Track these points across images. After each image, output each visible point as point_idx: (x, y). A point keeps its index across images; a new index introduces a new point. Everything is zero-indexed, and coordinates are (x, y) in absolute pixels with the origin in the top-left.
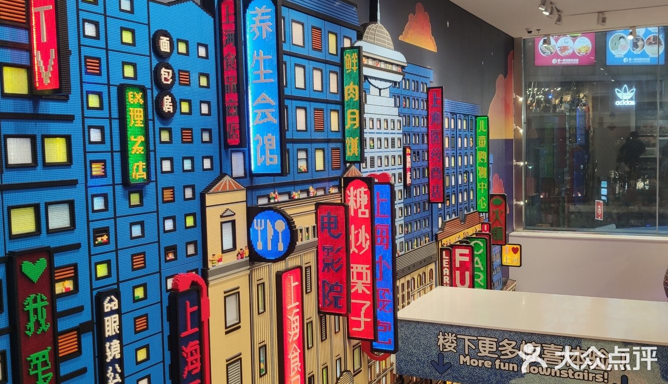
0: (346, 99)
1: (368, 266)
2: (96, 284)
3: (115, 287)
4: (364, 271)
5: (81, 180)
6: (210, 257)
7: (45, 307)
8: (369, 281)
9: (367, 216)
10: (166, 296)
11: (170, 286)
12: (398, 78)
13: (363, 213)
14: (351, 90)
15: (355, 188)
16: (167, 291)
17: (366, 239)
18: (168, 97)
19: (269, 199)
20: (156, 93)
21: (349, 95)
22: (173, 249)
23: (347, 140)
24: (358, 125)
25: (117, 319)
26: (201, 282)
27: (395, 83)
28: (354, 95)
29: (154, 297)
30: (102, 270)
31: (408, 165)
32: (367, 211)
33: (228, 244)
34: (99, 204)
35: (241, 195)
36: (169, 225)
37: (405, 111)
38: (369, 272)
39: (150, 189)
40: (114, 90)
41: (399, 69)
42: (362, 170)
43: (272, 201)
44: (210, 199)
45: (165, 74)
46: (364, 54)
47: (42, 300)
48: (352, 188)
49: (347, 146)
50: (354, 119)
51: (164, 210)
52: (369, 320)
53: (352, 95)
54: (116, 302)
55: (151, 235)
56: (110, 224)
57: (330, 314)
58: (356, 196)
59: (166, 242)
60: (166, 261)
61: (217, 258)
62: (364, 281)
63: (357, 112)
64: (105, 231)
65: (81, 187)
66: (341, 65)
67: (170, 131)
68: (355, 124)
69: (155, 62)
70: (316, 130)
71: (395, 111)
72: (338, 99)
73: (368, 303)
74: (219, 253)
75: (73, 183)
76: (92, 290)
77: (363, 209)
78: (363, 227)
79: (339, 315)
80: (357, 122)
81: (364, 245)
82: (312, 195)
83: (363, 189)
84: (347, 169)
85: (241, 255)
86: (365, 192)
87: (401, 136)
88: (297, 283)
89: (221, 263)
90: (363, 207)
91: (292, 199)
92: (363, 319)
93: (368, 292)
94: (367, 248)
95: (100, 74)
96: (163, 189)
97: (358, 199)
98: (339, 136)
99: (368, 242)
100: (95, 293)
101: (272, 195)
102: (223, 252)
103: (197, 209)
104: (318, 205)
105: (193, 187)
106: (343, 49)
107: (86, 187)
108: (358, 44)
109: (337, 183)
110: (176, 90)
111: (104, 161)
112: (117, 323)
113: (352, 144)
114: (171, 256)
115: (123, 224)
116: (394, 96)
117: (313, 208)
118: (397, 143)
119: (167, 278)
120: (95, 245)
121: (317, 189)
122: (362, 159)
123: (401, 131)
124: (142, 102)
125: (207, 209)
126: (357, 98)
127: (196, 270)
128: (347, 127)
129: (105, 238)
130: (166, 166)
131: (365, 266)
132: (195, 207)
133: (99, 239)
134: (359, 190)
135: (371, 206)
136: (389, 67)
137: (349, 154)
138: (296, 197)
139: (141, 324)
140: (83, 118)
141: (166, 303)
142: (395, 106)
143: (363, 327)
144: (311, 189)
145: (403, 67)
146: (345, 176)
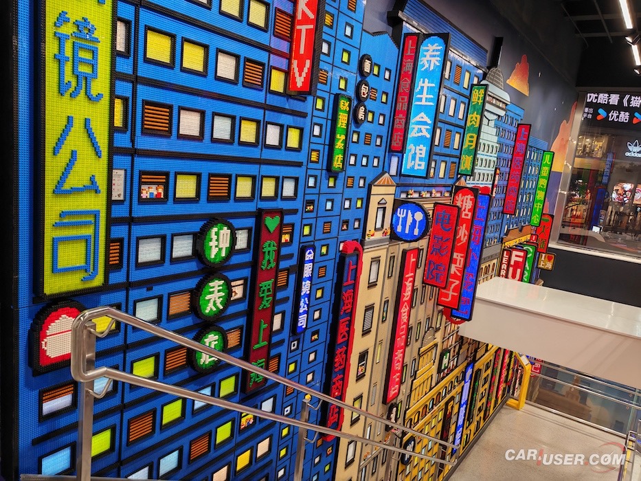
0: (469, 124)
1: (462, 255)
2: (303, 240)
3: (312, 243)
4: (459, 258)
5: (305, 164)
6: (367, 232)
7: (275, 251)
8: (461, 266)
9: (469, 217)
10: (338, 254)
11: (341, 248)
12: (502, 113)
13: (466, 215)
14: (474, 119)
15: (463, 195)
16: (339, 251)
17: (465, 235)
18: (363, 108)
19: (408, 195)
20: (356, 103)
21: (471, 122)
22: (346, 222)
23: (463, 157)
24: (474, 146)
25: (311, 267)
26: (360, 247)
27: (499, 116)
28: (476, 122)
29: (332, 255)
30: (306, 230)
31: (496, 182)
32: (470, 214)
33: (379, 225)
34: (311, 182)
35: (392, 190)
36: (347, 204)
37: (502, 140)
38: (462, 259)
39: (341, 176)
40: (332, 97)
41: (504, 106)
42: (467, 182)
43: (409, 196)
44: (374, 190)
45: (364, 89)
46: (489, 93)
47: (274, 246)
48: (460, 195)
49: (462, 162)
50: (472, 142)
51: (348, 193)
52: (456, 294)
53: (473, 122)
54: (313, 254)
55: (337, 210)
56: (315, 197)
57: (428, 285)
58: (463, 201)
59: (344, 217)
60: (342, 230)
61: (371, 233)
62: (458, 265)
63: (475, 136)
64: (311, 202)
65: (304, 168)
66: (469, 98)
67: (358, 134)
68: (472, 146)
69: (359, 79)
70: (445, 147)
71: (495, 139)
72: (462, 123)
73: (457, 282)
74: (373, 230)
75: (299, 165)
76: (300, 243)
77: (467, 212)
78: (464, 225)
79: (434, 286)
80: (474, 144)
81: (462, 239)
82: (433, 195)
83: (469, 197)
84: (458, 179)
85: (385, 233)
86: (471, 199)
87: (495, 159)
88: (414, 260)
89: (373, 237)
90: (467, 210)
91: (421, 196)
92: (451, 293)
93: (459, 274)
94: (465, 241)
95: (326, 84)
96: (349, 177)
97: (464, 204)
98: (457, 153)
99: (466, 237)
100: (301, 245)
101: (410, 192)
102: (375, 229)
103: (364, 195)
104: (436, 204)
105: (365, 179)
106: (473, 85)
107: (307, 169)
108: (484, 82)
109: (450, 189)
110: (369, 103)
111: (319, 151)
112: (311, 269)
113: (466, 162)
114: (345, 227)
115: (323, 198)
116: (496, 126)
117: (432, 205)
118: (492, 164)
119: (341, 242)
120: (306, 212)
121: (437, 192)
122: (472, 174)
123: (496, 156)
124: (348, 109)
125: (372, 197)
126: (477, 125)
127: (357, 240)
128: (464, 147)
129: (312, 207)
130: (353, 159)
131: (460, 255)
133: (308, 208)
134: (466, 197)
135: (474, 210)
136: (498, 103)
137: (462, 168)
138: (424, 196)
139: (322, 271)
140: (312, 116)
141: (337, 260)
142: (496, 135)
143: (450, 299)
144: (434, 191)
145: (506, 105)
146: (457, 184)
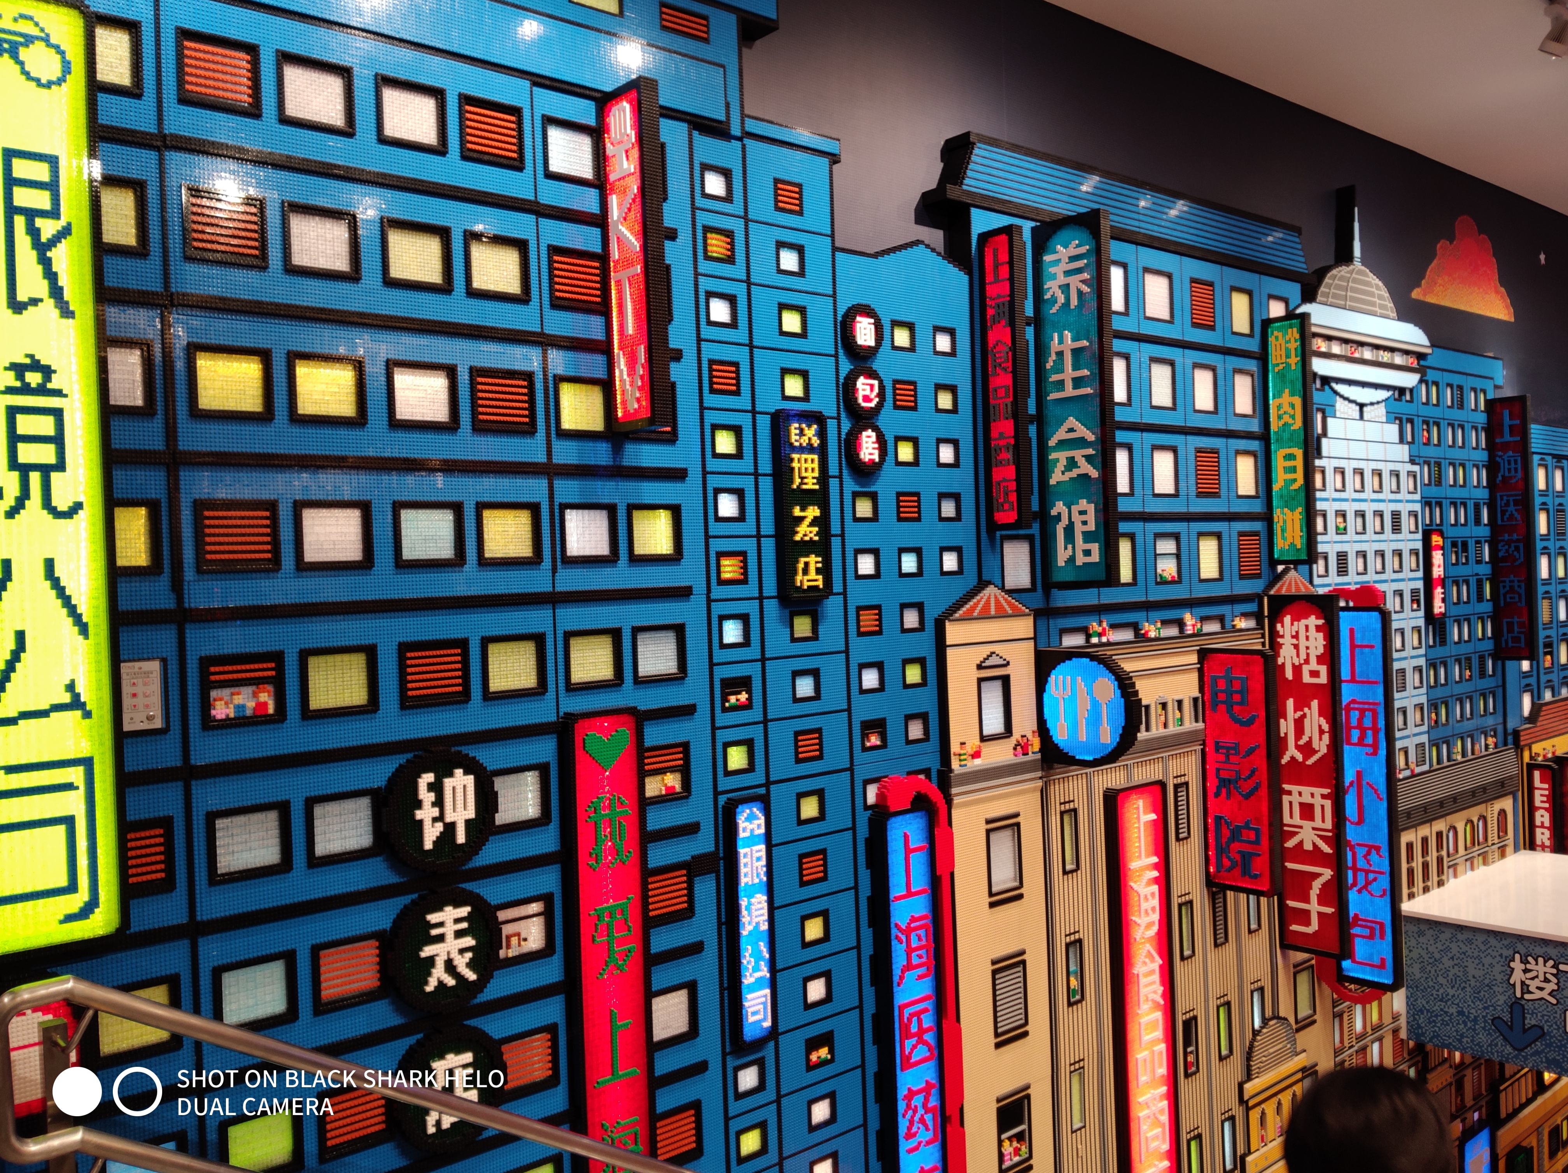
0: (1274, 428)
1: (1326, 791)
2: (724, 783)
3: (762, 791)
4: (1318, 802)
5: (699, 587)
6: (955, 748)
7: (626, 818)
8: (1329, 825)
9: (1323, 679)
10: (863, 818)
11: (871, 799)
12: (1409, 380)
13: (1314, 674)
14: (1286, 408)
15: (1296, 619)
16: (867, 807)
17: (1321, 732)
18: (869, 432)
19: (1088, 637)
20: (846, 426)
21: (1280, 417)
22: (878, 725)
23: (1277, 513)
24: (1300, 481)
25: (763, 854)
26: (936, 796)
27: (1402, 391)
28: (1293, 417)
29: (839, 816)
30: (737, 758)
31: (1438, 572)
32: (1323, 670)
33: (994, 723)
34: (732, 632)
35: (1024, 626)
36: (870, 679)
37: (1431, 452)
38: (1328, 804)
39: (833, 606)
40: (764, 422)
41: (1411, 361)
42: (1317, 581)
43: (1095, 640)
44: (954, 632)
45: (864, 387)
46: (1314, 329)
47: (621, 805)
48: (1287, 619)
49: (1277, 528)
50: (1294, 470)
51: (862, 649)
52: (1329, 910)
53: (1286, 418)
54: (762, 821)
55: (834, 696)
56: (753, 670)
57: (1237, 889)
58: (1296, 636)
59: (864, 711)
60: (865, 749)
61: (970, 749)
62: (1318, 823)
63: (1299, 453)
64: (744, 683)
65: (698, 600)
66: (1263, 357)
67: (873, 497)
68: (1295, 480)
69: (846, 366)
70: (1200, 495)
71: (1403, 452)
72: (1255, 426)
73: (1327, 874)
74: (974, 742)
75: (684, 593)
76: (716, 793)
77: (1314, 665)
78: (1315, 704)
79: (1259, 894)
80: (1300, 476)
81: (1315, 745)
82: (1189, 630)
83: (1313, 621)
84: (1277, 578)
85: (1023, 747)
86: (1318, 628)
87: (1417, 507)
88: (1153, 816)
89: (977, 762)
90: (1313, 660)
91: (1141, 637)
92: (1314, 907)
93: (1326, 849)
94: (1324, 750)
95: (737, 393)
96: (859, 609)
97: (1303, 643)
98: (1257, 507)
99: (1326, 738)
100: (722, 799)
101: (1095, 627)
102: (983, 739)
103: (927, 650)
104: (1204, 654)
105: (919, 607)
106: (1267, 323)
107: (709, 601)
108: (1305, 308)
109: (1252, 607)
110: (890, 419)
111: (743, 554)
112: (763, 862)
113: (1289, 524)
114: (874, 740)
115: (778, 672)
116: (1399, 419)
117: (1194, 658)
118: (1407, 523)
119: (867, 782)
120: (725, 710)
121: (1204, 619)
122: (1311, 555)
123: (1417, 497)
124: (816, 442)
125: (949, 651)
126: (1298, 423)
127: (927, 772)
128: (1276, 487)
129: (743, 697)
130: (866, 565)
131: (1319, 791)
132: (925, 645)
133: (733, 699)
134: (1304, 622)
135: (1330, 657)
136: (1385, 357)
137: (1281, 545)
138: (1152, 634)
139: (813, 867)
140: (705, 473)
141: (863, 831)
142: (1402, 440)
143: (1314, 926)
144: (1189, 620)
145: (1421, 356)
146: (1272, 593)
